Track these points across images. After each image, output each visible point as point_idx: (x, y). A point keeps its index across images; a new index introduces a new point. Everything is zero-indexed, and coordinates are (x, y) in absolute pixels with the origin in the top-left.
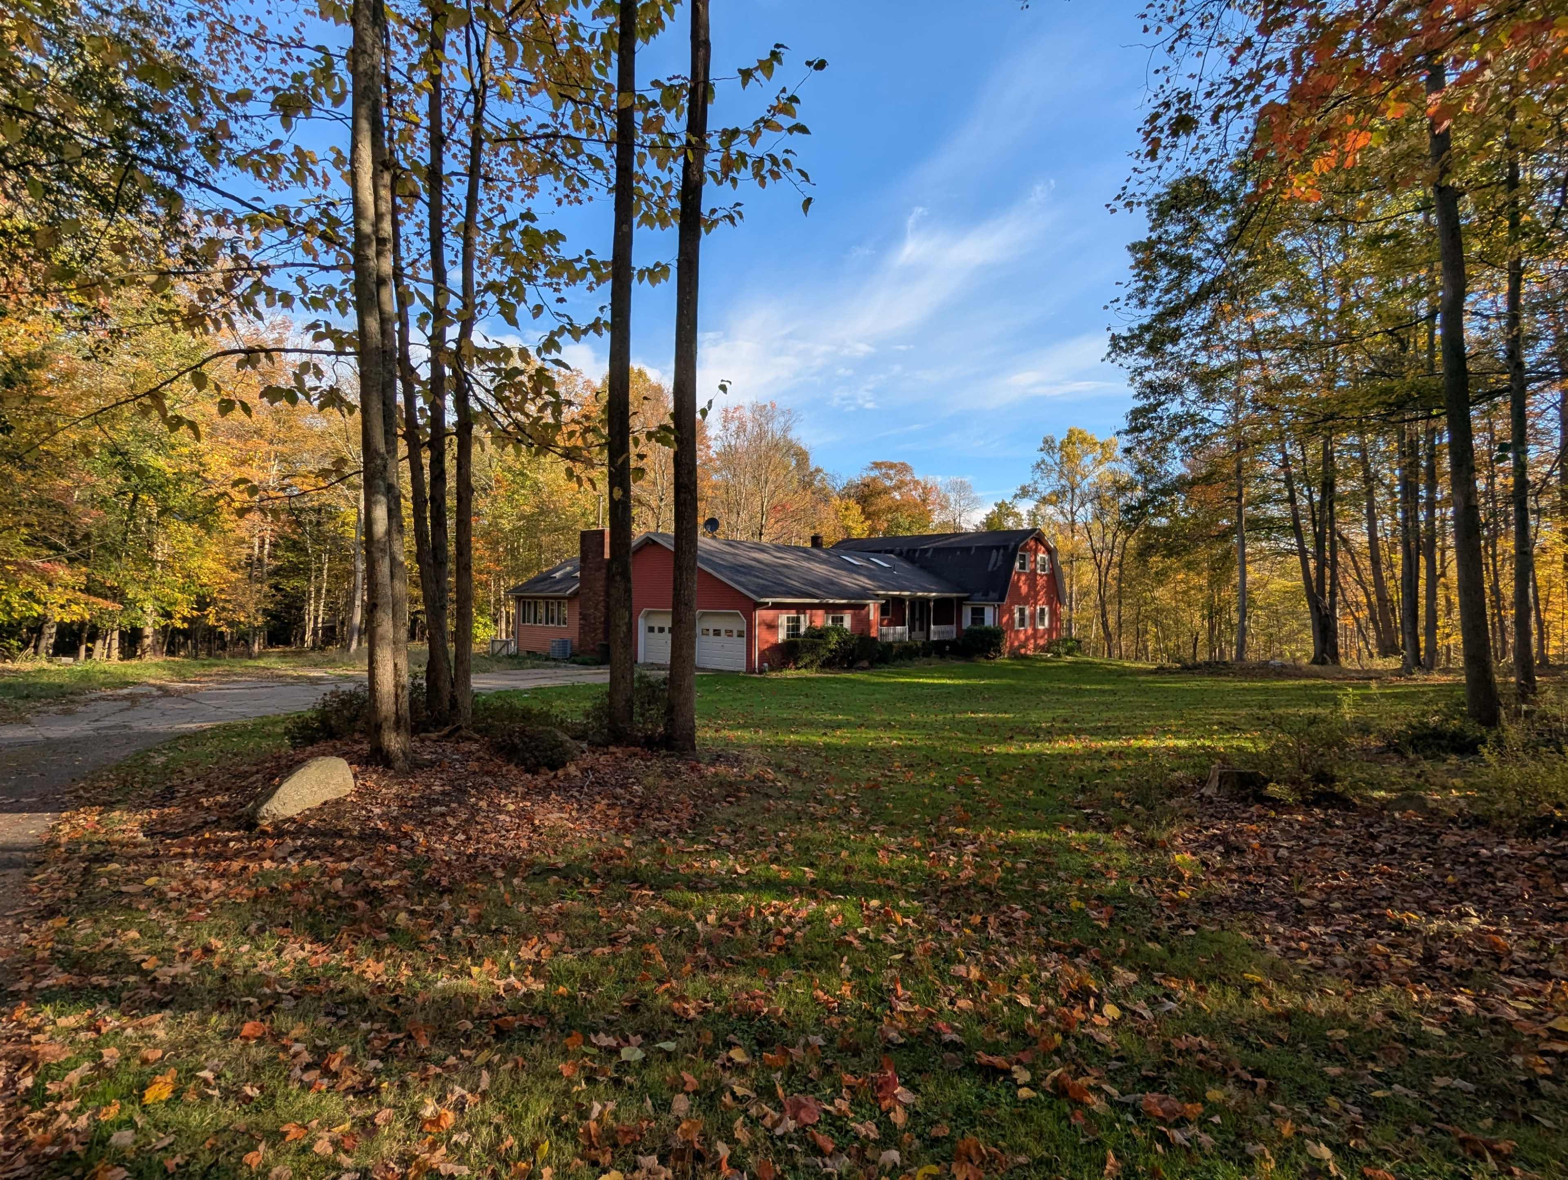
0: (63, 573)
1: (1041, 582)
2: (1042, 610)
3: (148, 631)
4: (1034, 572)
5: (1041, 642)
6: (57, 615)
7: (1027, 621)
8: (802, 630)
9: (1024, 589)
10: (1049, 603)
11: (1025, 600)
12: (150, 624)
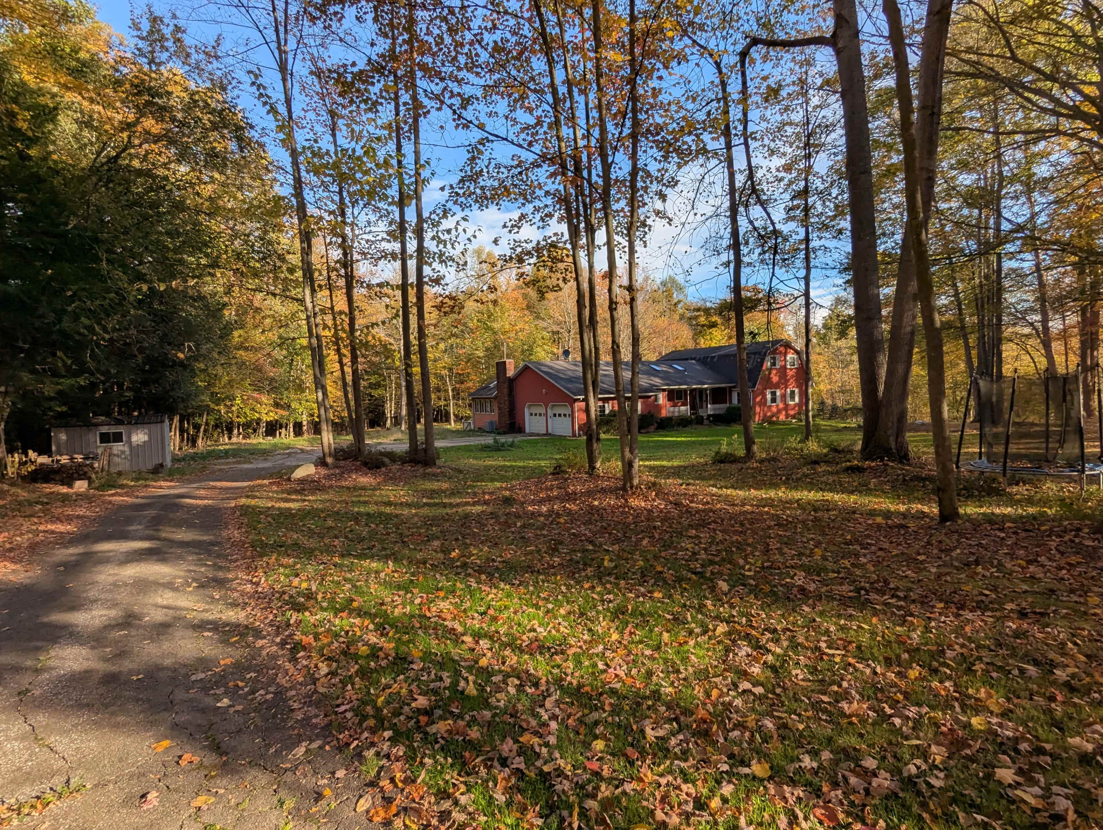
0: (264, 399)
1: (790, 373)
2: (792, 393)
3: (305, 423)
4: (784, 367)
5: (792, 413)
6: (265, 418)
7: (778, 399)
8: (607, 412)
9: (775, 379)
10: (799, 386)
11: (777, 386)
12: (305, 419)
